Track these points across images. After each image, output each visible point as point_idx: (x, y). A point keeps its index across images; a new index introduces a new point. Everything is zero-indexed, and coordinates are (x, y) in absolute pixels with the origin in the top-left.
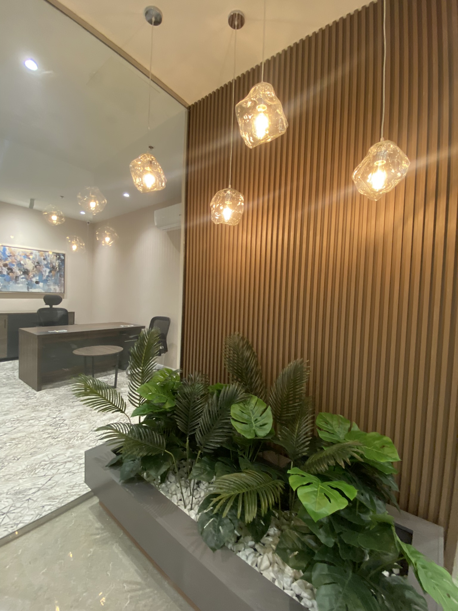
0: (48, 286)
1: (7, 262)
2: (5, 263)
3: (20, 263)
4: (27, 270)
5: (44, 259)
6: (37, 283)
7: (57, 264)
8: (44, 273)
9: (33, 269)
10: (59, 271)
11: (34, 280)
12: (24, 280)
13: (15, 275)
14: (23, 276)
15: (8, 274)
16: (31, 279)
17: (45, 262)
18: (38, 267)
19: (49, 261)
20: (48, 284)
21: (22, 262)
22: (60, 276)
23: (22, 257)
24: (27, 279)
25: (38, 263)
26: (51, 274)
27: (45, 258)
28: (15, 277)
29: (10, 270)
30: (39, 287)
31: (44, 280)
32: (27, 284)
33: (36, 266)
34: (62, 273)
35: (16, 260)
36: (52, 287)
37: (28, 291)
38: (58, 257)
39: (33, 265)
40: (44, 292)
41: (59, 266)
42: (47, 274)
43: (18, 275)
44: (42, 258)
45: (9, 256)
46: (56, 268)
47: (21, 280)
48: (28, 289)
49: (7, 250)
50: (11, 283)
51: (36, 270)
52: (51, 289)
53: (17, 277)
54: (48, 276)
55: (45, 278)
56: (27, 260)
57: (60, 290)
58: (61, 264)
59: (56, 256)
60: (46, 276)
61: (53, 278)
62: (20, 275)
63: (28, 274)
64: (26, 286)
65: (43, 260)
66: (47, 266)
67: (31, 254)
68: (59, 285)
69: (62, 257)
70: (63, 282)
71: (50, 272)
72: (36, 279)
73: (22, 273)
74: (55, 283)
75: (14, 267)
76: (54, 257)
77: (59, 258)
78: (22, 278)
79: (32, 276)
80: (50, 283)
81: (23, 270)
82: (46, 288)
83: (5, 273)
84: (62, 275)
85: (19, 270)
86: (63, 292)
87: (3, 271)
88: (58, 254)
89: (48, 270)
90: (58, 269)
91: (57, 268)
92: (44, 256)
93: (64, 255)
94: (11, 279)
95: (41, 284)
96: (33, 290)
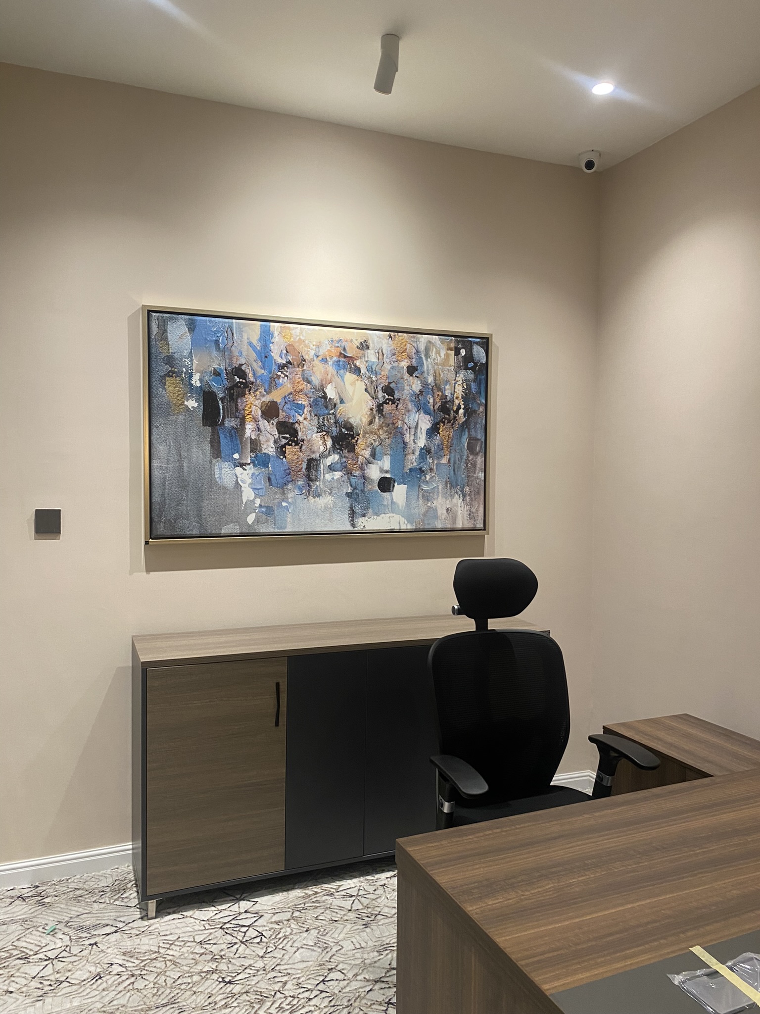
0: (427, 497)
1: (276, 396)
2: (267, 399)
3: (325, 397)
4: (350, 428)
5: (411, 370)
6: (385, 485)
7: (459, 391)
8: (408, 438)
9: (371, 423)
10: (465, 425)
11: (374, 473)
12: (338, 475)
13: (304, 457)
14: (334, 458)
15: (281, 451)
16: (362, 468)
17: (417, 386)
18: (387, 408)
19: (430, 380)
20: (425, 487)
21: (331, 393)
22: (471, 449)
23: (331, 369)
24: (349, 473)
25: (388, 390)
26: (437, 439)
27: (415, 364)
28: (304, 466)
29: (288, 430)
30: (393, 507)
31: (411, 470)
32: (348, 495)
33: (380, 408)
34: (480, 435)
35: (309, 382)
36: (441, 504)
37: (353, 525)
38: (463, 352)
39: (371, 403)
40: (409, 527)
41: (467, 397)
42: (422, 442)
43: (316, 456)
44: (405, 364)
45: (282, 367)
46: (457, 412)
47: (328, 477)
48: (353, 514)
49: (277, 339)
50: (292, 493)
51: (381, 427)
52: (431, 512)
53: (312, 464)
54: (426, 452)
55: (412, 460)
56: (349, 377)
57: (471, 516)
58: (473, 386)
59: (457, 353)
60: (417, 453)
61: (444, 461)
62: (323, 456)
63: (352, 449)
64: (347, 502)
65: (406, 376)
66: (422, 407)
67: (364, 346)
68: (467, 489)
69: (479, 352)
70: (481, 475)
71: (433, 430)
72: (382, 471)
73: (329, 443)
74: (452, 484)
75: (301, 419)
76: (447, 355)
77: (468, 362)
78: (331, 468)
79: (367, 453)
80: (434, 482)
81: (335, 431)
82: (420, 507)
83: (269, 448)
84: (477, 440)
85: (320, 429)
86: (480, 525)
87: (262, 439)
88: (462, 341)
89: (425, 423)
90: (461, 411)
91: (459, 408)
92: (410, 358)
93: (485, 342)
94: (289, 475)
95: (400, 491)
96: (370, 523)
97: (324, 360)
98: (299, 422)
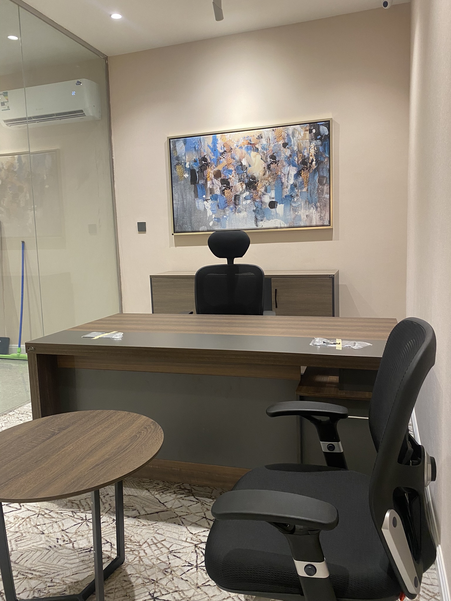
0: (295, 210)
1: (220, 168)
2: (216, 169)
3: (241, 165)
4: (254, 178)
5: (285, 145)
6: (273, 205)
7: (312, 152)
8: (284, 180)
9: (264, 174)
10: (317, 170)
11: (267, 199)
12: (249, 201)
13: (233, 194)
14: (247, 193)
15: (223, 192)
16: (260, 198)
17: (288, 152)
18: (272, 166)
19: (296, 148)
20: (294, 205)
21: (244, 162)
22: (320, 182)
23: (244, 151)
24: (254, 200)
25: (273, 157)
26: (300, 179)
27: (286, 142)
28: (233, 198)
29: (226, 183)
30: (277, 215)
31: (286, 196)
32: (254, 211)
33: (269, 167)
34: (326, 174)
35: (234, 159)
36: (303, 213)
37: (257, 226)
38: (314, 131)
39: (265, 165)
40: (286, 225)
41: (317, 155)
42: (292, 181)
43: (238, 193)
44: (281, 142)
45: (222, 154)
46: (311, 163)
47: (244, 203)
48: (256, 220)
49: (219, 141)
50: (228, 211)
51: (269, 176)
52: (299, 218)
53: (237, 197)
54: (294, 186)
55: (287, 191)
56: (253, 153)
57: (321, 218)
58: (321, 148)
59: (311, 131)
60: (289, 187)
61: (304, 190)
62: (241, 193)
63: (255, 188)
64: (253, 215)
65: (282, 148)
66: (291, 163)
67: (260, 137)
68: (318, 204)
69: (324, 130)
70: (327, 196)
71: (298, 174)
72: (270, 198)
73: (244, 186)
74: (309, 202)
75: (231, 177)
76: (305, 134)
77: (317, 136)
78: (246, 199)
79: (263, 190)
80: (299, 201)
81: (247, 180)
82: (291, 215)
83: (218, 192)
84: (324, 177)
85: (240, 180)
86: (326, 223)
87: (215, 188)
88: (314, 125)
89: (293, 171)
90: (314, 163)
91: (312, 161)
92: (284, 139)
93: (327, 124)
94: (226, 204)
95: (280, 207)
96: (265, 224)
97: (241, 147)
98: (230, 178)
